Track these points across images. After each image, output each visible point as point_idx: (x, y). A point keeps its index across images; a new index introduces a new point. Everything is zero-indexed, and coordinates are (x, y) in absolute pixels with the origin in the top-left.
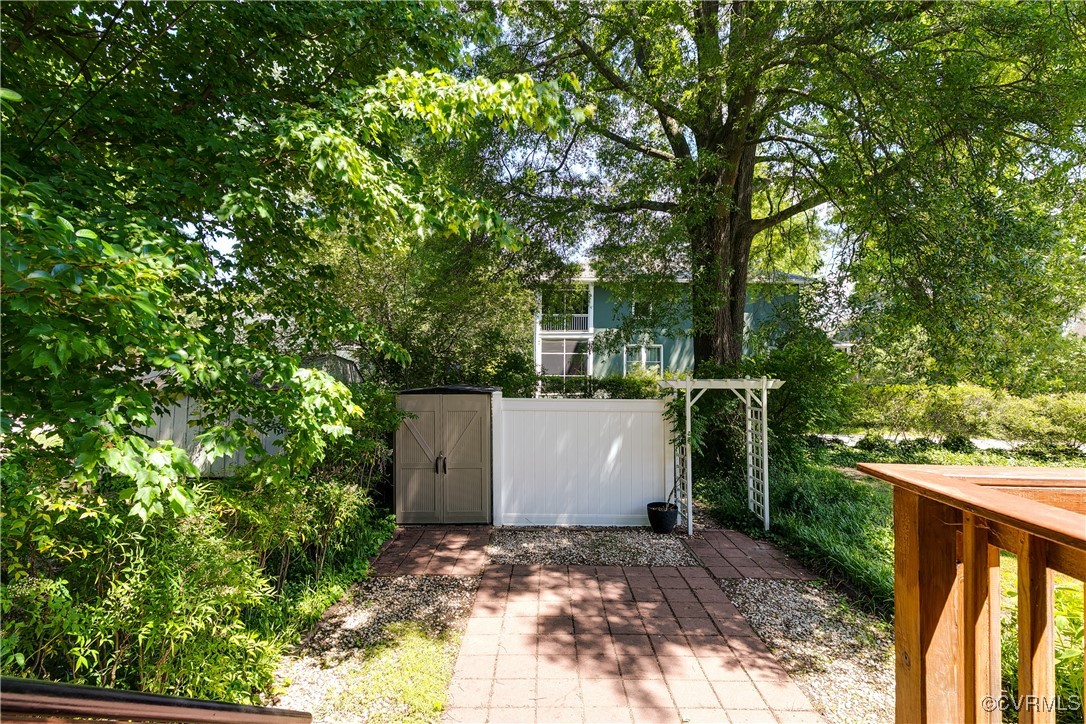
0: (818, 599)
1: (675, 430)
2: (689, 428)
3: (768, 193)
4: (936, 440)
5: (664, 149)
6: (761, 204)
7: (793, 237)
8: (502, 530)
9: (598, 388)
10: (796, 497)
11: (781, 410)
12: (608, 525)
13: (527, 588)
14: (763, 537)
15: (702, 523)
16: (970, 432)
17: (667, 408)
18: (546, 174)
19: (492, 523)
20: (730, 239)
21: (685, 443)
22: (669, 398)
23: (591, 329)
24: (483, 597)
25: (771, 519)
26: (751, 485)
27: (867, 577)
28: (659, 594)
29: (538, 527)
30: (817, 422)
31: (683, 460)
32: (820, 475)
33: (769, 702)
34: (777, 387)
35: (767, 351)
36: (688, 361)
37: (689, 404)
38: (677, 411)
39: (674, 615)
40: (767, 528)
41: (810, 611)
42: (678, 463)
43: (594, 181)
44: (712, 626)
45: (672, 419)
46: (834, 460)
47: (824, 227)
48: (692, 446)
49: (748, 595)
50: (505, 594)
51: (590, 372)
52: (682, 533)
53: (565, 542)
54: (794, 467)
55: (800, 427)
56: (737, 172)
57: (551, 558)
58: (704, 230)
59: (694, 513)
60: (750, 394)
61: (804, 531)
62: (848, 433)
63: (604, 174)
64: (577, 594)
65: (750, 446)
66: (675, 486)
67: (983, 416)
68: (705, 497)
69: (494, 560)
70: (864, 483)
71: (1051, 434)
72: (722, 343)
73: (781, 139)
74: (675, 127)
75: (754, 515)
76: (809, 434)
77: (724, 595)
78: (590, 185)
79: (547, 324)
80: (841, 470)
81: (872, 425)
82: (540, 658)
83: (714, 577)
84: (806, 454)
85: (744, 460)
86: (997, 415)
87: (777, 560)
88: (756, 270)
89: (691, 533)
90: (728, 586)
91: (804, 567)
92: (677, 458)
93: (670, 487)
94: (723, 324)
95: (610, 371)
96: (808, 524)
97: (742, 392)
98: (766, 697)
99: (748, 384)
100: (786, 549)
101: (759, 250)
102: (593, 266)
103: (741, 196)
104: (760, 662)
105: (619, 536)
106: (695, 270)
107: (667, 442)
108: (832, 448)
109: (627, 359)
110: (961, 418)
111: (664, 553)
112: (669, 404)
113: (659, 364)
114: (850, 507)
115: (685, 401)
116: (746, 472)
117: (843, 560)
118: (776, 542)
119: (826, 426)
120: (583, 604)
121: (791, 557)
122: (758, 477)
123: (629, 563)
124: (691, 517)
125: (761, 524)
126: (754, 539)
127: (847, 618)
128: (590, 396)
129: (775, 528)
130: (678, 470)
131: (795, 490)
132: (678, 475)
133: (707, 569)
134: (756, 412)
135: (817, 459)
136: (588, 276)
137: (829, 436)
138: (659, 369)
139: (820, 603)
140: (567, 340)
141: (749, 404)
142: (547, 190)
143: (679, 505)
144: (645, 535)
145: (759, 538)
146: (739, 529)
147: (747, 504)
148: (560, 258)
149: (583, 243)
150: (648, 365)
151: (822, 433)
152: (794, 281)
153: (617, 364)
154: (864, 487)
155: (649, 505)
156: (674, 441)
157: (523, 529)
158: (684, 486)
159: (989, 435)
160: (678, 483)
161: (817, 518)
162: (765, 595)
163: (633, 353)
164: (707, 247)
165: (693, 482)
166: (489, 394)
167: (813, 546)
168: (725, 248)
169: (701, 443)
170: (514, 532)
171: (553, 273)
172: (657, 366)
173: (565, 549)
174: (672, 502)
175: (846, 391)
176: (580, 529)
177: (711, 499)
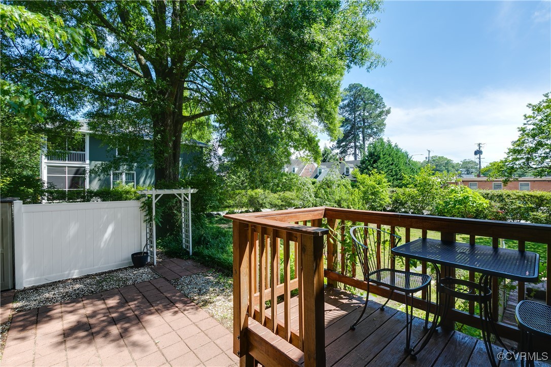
0: (211, 277)
1: (146, 215)
2: (154, 214)
3: (190, 104)
4: (251, 211)
5: (137, 70)
6: (186, 109)
7: (200, 125)
8: (25, 291)
9: (94, 196)
10: (202, 239)
11: (196, 203)
12: (106, 271)
13: (51, 318)
14: (189, 258)
15: (161, 258)
16: (261, 207)
17: (142, 205)
18: (51, 60)
19: (14, 288)
20: (173, 123)
21: (152, 221)
22: (143, 199)
23: (88, 162)
24: (13, 334)
25: (193, 250)
26: (184, 237)
27: (229, 263)
28: (140, 296)
29: (56, 282)
30: (210, 207)
31: (151, 229)
32: (212, 228)
33: (193, 321)
34: (195, 192)
35: (189, 175)
36: (150, 181)
37: (154, 202)
38: (147, 206)
39: (149, 302)
40: (191, 254)
41: (208, 282)
42: (148, 231)
43: (89, 74)
44: (168, 301)
45: (145, 210)
46: (217, 222)
47: (213, 123)
48: (156, 222)
49: (183, 283)
50: (34, 326)
51: (87, 187)
52: (151, 265)
53: (77, 286)
54: (202, 226)
55: (204, 210)
56: (175, 93)
57: (68, 296)
58: (160, 117)
59: (157, 255)
60: (183, 196)
61: (206, 252)
62: (222, 211)
63: (96, 71)
64: (89, 310)
65: (183, 219)
66: (147, 243)
67: (264, 201)
68: (162, 246)
69: (20, 310)
70: (228, 230)
71: (281, 205)
72: (170, 173)
73: (195, 83)
74: (144, 61)
75: (185, 250)
76: (207, 212)
77: (173, 286)
78: (87, 76)
79: (50, 156)
80: (220, 226)
81: (230, 206)
82: (68, 349)
83: (168, 280)
84: (207, 221)
85: (180, 227)
86: (268, 200)
87: (195, 266)
88: (184, 139)
89: (155, 264)
90: (174, 282)
91: (206, 266)
92: (148, 229)
93: (144, 243)
94: (170, 163)
95: (101, 186)
96: (207, 249)
97: (180, 195)
98: (191, 319)
99: (182, 191)
100: (199, 261)
101: (186, 129)
102: (89, 124)
103: (177, 104)
104: (188, 308)
105: (115, 274)
106: (155, 135)
107: (142, 221)
108: (216, 217)
109: (113, 179)
110: (258, 202)
111: (142, 276)
112: (143, 202)
113: (134, 182)
114: (223, 239)
115: (152, 200)
116: (182, 232)
117: (220, 259)
118: (195, 259)
119: (214, 208)
120: (94, 315)
121: (201, 263)
122: (187, 232)
123: (122, 286)
124: (155, 256)
125: (188, 252)
126: (185, 260)
127: (222, 280)
128: (88, 201)
129: (194, 253)
130: (148, 235)
131: (202, 235)
132: (148, 237)
133: (164, 278)
134: (186, 204)
135: (211, 222)
136: (85, 129)
137: (215, 213)
138: (134, 185)
139: (212, 278)
140: (68, 167)
141: (183, 200)
142: (53, 72)
143: (149, 252)
144: (130, 270)
145: (188, 259)
146: (178, 257)
147: (182, 246)
148: (63, 116)
149: (82, 109)
150: (127, 183)
151: (212, 211)
152: (201, 145)
153: (107, 182)
154: (228, 231)
155: (132, 255)
156: (146, 220)
157: (44, 286)
158: (151, 242)
159: (266, 207)
160: (148, 241)
161: (211, 246)
162: (190, 281)
163: (116, 176)
164: (162, 126)
165: (156, 240)
166: (11, 203)
167: (209, 257)
168: (171, 127)
169: (160, 220)
170: (36, 289)
171: (57, 124)
172: (133, 183)
173: (78, 289)
174: (145, 251)
175: (221, 194)
176: (87, 277)
177: (164, 247)
